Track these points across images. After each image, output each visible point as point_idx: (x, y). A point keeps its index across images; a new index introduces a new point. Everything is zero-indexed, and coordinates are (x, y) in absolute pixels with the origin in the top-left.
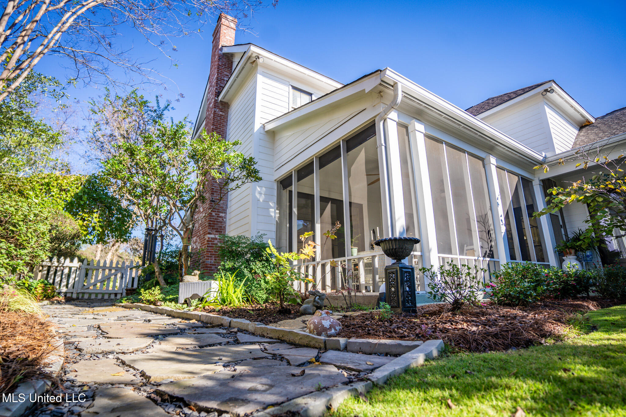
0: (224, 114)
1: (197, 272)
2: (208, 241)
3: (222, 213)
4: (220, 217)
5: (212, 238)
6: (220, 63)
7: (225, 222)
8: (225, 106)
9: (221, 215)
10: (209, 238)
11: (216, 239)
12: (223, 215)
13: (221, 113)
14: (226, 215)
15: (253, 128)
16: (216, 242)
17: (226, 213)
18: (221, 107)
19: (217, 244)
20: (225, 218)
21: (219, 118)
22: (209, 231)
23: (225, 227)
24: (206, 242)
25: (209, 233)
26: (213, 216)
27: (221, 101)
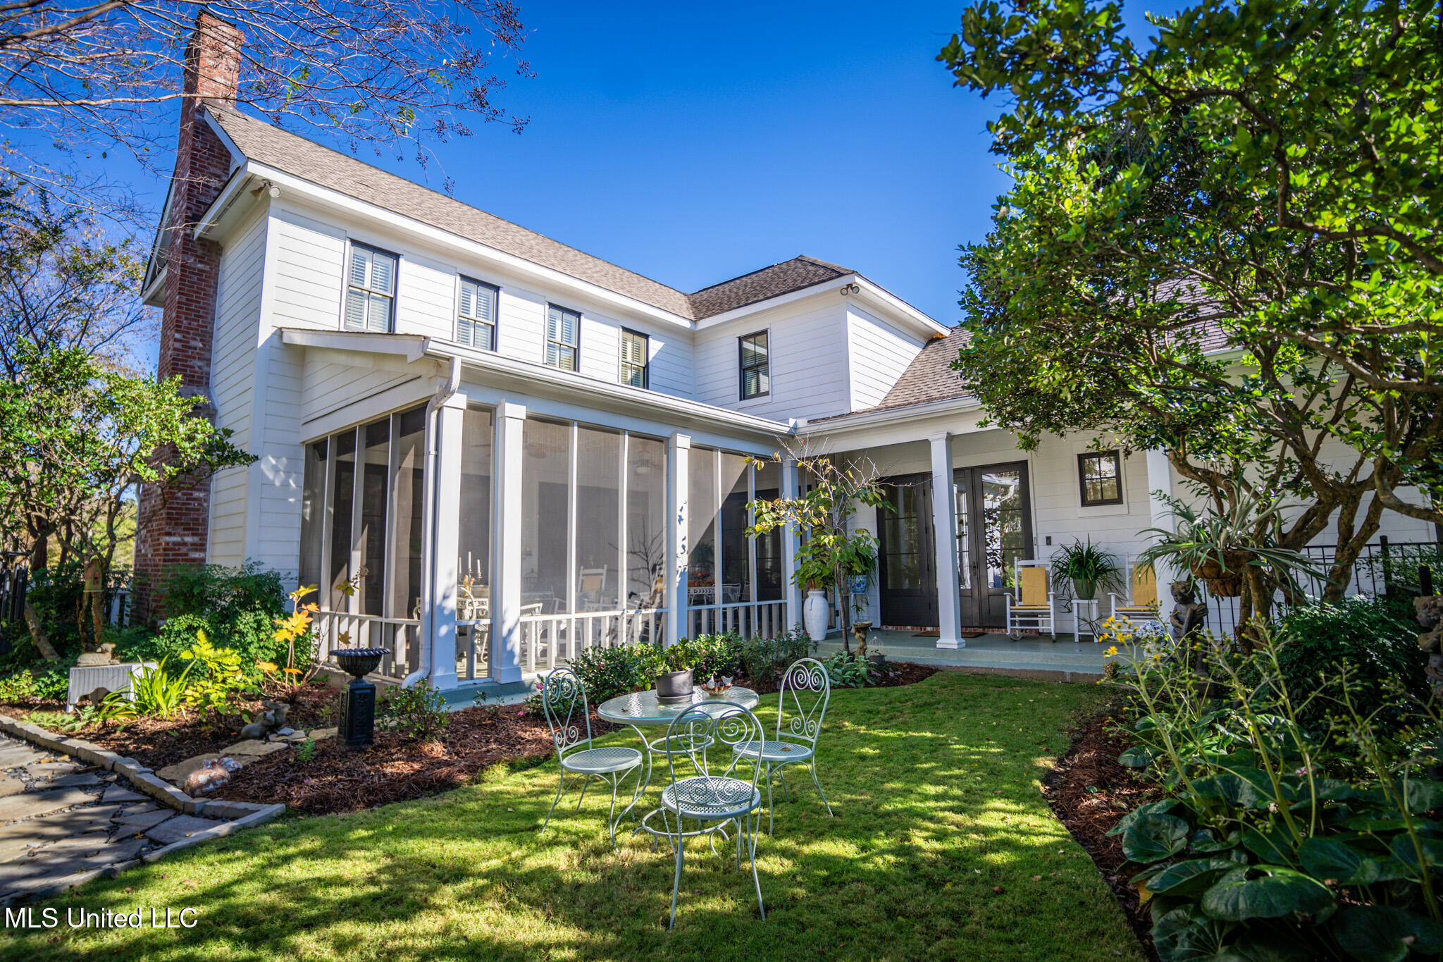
0: (207, 268)
1: (110, 647)
2: (165, 549)
3: (199, 490)
4: (195, 499)
5: (175, 544)
6: (199, 145)
7: (206, 510)
8: (211, 250)
9: (196, 494)
10: (167, 544)
11: (185, 544)
12: (202, 495)
13: (200, 266)
14: (208, 496)
15: (256, 335)
16: (184, 550)
17: (207, 491)
18: (200, 252)
19: (186, 555)
20: (207, 500)
21: (195, 278)
22: (167, 529)
23: (205, 521)
24: (161, 552)
25: (169, 534)
26: (177, 498)
27: (199, 238)
